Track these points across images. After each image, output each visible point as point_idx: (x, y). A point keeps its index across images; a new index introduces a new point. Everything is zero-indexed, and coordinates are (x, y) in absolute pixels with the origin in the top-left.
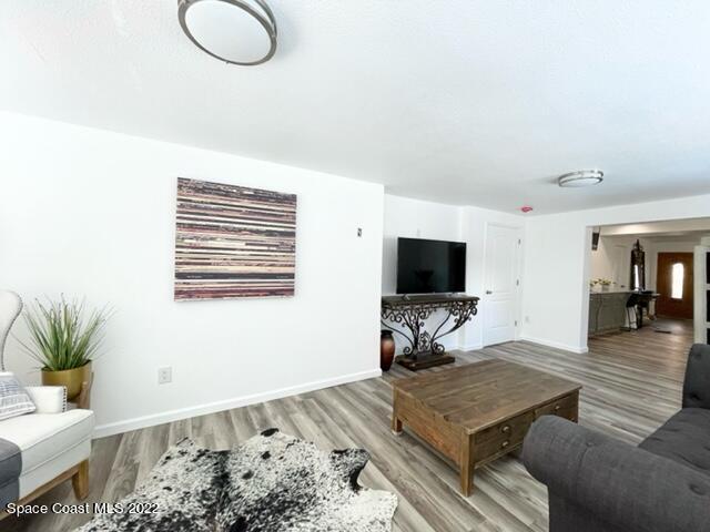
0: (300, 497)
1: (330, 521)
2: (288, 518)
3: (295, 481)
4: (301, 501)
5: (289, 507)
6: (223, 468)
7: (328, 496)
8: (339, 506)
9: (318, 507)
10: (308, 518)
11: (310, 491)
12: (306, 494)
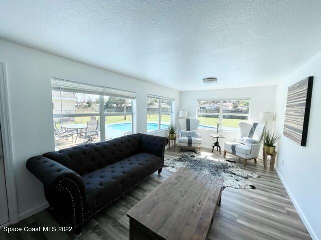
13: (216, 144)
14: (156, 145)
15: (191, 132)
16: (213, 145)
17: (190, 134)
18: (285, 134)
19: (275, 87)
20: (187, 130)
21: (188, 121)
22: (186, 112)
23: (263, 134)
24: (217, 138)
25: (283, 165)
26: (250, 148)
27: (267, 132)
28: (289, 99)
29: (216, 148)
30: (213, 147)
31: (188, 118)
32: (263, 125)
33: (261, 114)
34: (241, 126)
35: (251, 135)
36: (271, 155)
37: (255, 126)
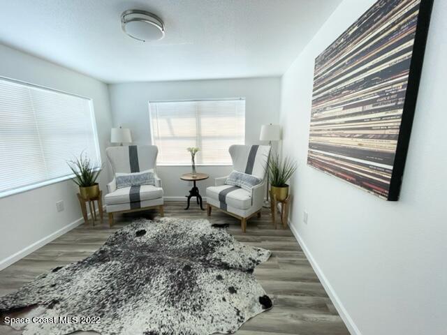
0: (180, 297)
1: (149, 304)
2: (172, 287)
3: (194, 300)
4: (177, 297)
5: (179, 289)
6: (235, 269)
7: (165, 313)
8: (151, 316)
9: (163, 304)
10: (163, 296)
11: (179, 305)
12: (179, 301)
13: (194, 192)
15: (140, 173)
16: (189, 194)
17: (137, 178)
18: (311, 161)
20: (132, 171)
21: (133, 151)
23: (268, 164)
24: (195, 181)
25: (306, 222)
26: (250, 194)
27: (275, 159)
29: (194, 198)
30: (189, 198)
31: (134, 144)
32: (268, 148)
33: (263, 127)
34: (233, 151)
35: (249, 170)
36: (283, 202)
37: (254, 150)
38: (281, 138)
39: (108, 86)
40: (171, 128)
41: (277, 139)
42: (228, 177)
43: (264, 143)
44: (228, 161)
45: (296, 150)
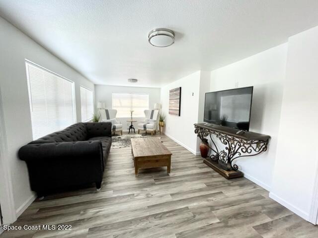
13: (131, 127)
14: (105, 129)
15: (110, 120)
18: (170, 113)
19: (160, 89)
20: (107, 119)
21: (107, 111)
22: (104, 103)
24: (132, 122)
26: (154, 124)
27: (160, 114)
28: (170, 96)
30: (130, 129)
31: (107, 109)
32: (158, 111)
33: (155, 104)
34: (145, 112)
35: (152, 118)
36: (163, 126)
37: (153, 111)
38: (161, 108)
39: (95, 85)
40: (121, 103)
41: (160, 108)
42: (144, 121)
43: (156, 109)
44: (143, 115)
45: (165, 111)
